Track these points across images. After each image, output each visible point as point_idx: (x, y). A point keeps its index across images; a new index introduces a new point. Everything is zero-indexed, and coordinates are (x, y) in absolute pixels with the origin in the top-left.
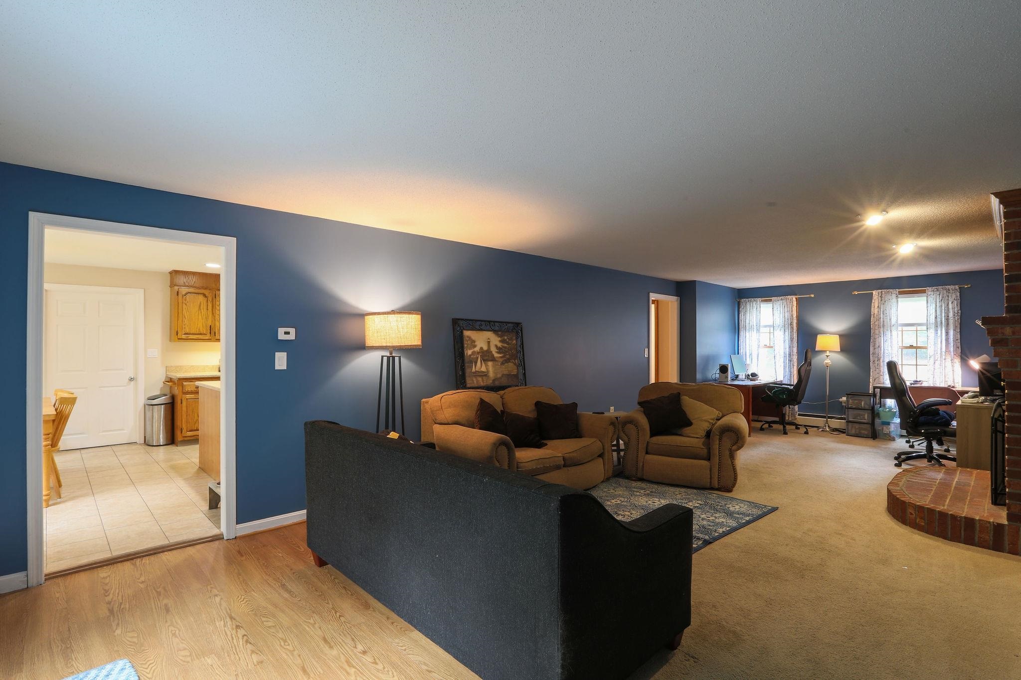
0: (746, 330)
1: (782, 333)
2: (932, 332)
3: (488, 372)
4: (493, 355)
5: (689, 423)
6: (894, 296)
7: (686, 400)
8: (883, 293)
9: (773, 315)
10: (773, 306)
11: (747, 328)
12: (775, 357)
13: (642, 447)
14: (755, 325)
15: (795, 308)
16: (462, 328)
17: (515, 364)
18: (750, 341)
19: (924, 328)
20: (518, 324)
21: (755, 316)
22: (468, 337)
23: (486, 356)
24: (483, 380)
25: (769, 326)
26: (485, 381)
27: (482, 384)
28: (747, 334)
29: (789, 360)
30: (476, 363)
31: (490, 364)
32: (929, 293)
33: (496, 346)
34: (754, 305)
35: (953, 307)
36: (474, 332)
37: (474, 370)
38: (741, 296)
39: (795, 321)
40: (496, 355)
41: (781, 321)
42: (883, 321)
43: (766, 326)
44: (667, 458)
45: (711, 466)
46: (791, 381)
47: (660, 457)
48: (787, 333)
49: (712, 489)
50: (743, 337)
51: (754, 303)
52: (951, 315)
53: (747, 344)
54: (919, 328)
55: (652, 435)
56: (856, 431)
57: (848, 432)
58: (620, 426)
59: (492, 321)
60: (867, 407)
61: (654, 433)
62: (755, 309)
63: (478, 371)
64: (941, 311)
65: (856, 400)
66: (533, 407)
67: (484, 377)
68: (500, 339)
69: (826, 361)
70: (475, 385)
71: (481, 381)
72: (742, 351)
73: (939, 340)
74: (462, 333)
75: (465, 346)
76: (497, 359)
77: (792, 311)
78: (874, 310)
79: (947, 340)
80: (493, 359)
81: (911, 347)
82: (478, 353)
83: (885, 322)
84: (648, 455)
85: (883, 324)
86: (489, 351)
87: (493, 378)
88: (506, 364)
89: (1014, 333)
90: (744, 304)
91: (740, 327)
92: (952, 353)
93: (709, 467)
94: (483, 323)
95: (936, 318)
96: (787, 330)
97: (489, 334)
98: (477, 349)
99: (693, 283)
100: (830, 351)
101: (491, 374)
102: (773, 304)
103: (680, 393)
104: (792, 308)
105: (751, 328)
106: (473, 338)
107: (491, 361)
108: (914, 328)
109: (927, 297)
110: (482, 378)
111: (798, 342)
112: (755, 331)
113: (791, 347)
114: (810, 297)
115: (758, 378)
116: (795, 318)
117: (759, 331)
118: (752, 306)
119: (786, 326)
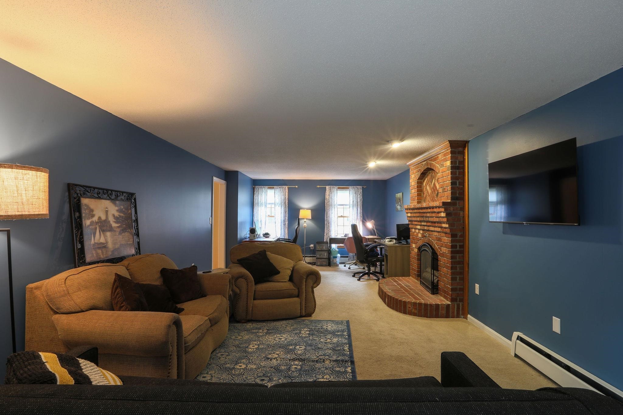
0: (258, 206)
1: (280, 208)
2: (351, 208)
3: (107, 243)
4: (111, 226)
5: (278, 272)
6: (336, 189)
7: (270, 255)
8: (331, 187)
9: (275, 197)
10: (275, 191)
11: (259, 204)
12: (275, 223)
13: (251, 295)
14: (264, 203)
15: (287, 194)
16: (79, 195)
17: (131, 233)
18: (261, 213)
19: (348, 207)
20: (132, 194)
21: (264, 197)
22: (86, 205)
23: (104, 226)
24: (102, 253)
25: (272, 204)
26: (105, 253)
27: (103, 257)
29: (283, 224)
30: (95, 234)
31: (108, 234)
32: (350, 189)
33: (114, 215)
35: (360, 197)
36: (93, 200)
37: (93, 242)
38: (256, 184)
39: (287, 201)
40: (114, 225)
41: (279, 201)
42: (331, 203)
43: (270, 204)
44: (270, 300)
45: (301, 301)
46: (285, 237)
47: (265, 301)
48: (282, 208)
49: (301, 316)
50: (257, 210)
51: (264, 189)
52: (359, 200)
53: (259, 214)
54: (345, 207)
55: (256, 284)
56: (320, 263)
57: (317, 264)
58: (233, 281)
59: (109, 190)
60: (326, 250)
61: (257, 282)
62: (264, 193)
63: (97, 243)
64: (355, 199)
65: (320, 246)
66: (159, 275)
67: (103, 249)
68: (117, 208)
69: (304, 225)
70: (95, 259)
71: (101, 254)
72: (255, 219)
73: (354, 213)
74: (79, 200)
75: (83, 215)
76: (115, 229)
77: (286, 195)
78: (327, 197)
79: (357, 213)
80: (111, 229)
81: (342, 216)
82: (97, 223)
83: (332, 204)
84: (255, 301)
85: (331, 204)
86: (106, 221)
87: (112, 250)
88: (123, 234)
89: (454, 210)
90: (257, 189)
91: (254, 204)
92: (359, 220)
93: (300, 302)
94: (100, 191)
95: (353, 202)
96: (282, 206)
97: (106, 203)
98: (95, 219)
99: (236, 173)
100: (306, 219)
101: (110, 245)
103: (265, 251)
104: (285, 193)
105: (262, 204)
106: (92, 207)
107: (109, 231)
108: (342, 207)
109: (349, 191)
110: (102, 251)
111: (288, 214)
112: (264, 206)
113: (285, 216)
114: (295, 187)
115: (270, 236)
116: (287, 199)
117: (266, 206)
118: (263, 191)
119: (282, 204)
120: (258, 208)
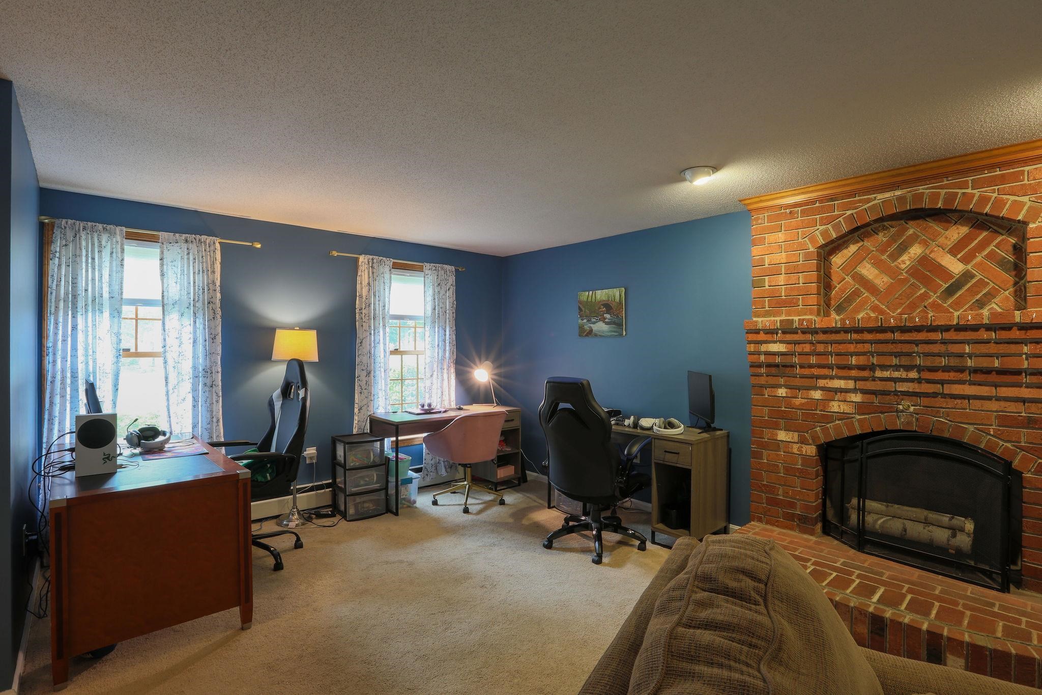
1: (188, 321)
2: (428, 329)
6: (387, 269)
8: (375, 261)
9: (163, 276)
10: (162, 253)
11: (81, 303)
14: (106, 295)
15: (216, 267)
19: (420, 324)
21: (106, 272)
28: (80, 320)
29: (205, 384)
32: (427, 272)
34: (104, 243)
41: (184, 294)
42: (374, 310)
43: (134, 302)
48: (199, 321)
62: (106, 253)
77: (211, 273)
78: (362, 289)
81: (397, 351)
85: (374, 313)
91: (52, 298)
92: (447, 361)
95: (434, 309)
96: (200, 315)
102: (161, 248)
104: (213, 264)
105: (96, 303)
109: (424, 277)
111: (222, 343)
112: (106, 314)
113: (209, 354)
114: (252, 248)
115: (167, 441)
116: (218, 289)
117: (119, 312)
118: (100, 246)
119: (199, 305)
120: (74, 317)
